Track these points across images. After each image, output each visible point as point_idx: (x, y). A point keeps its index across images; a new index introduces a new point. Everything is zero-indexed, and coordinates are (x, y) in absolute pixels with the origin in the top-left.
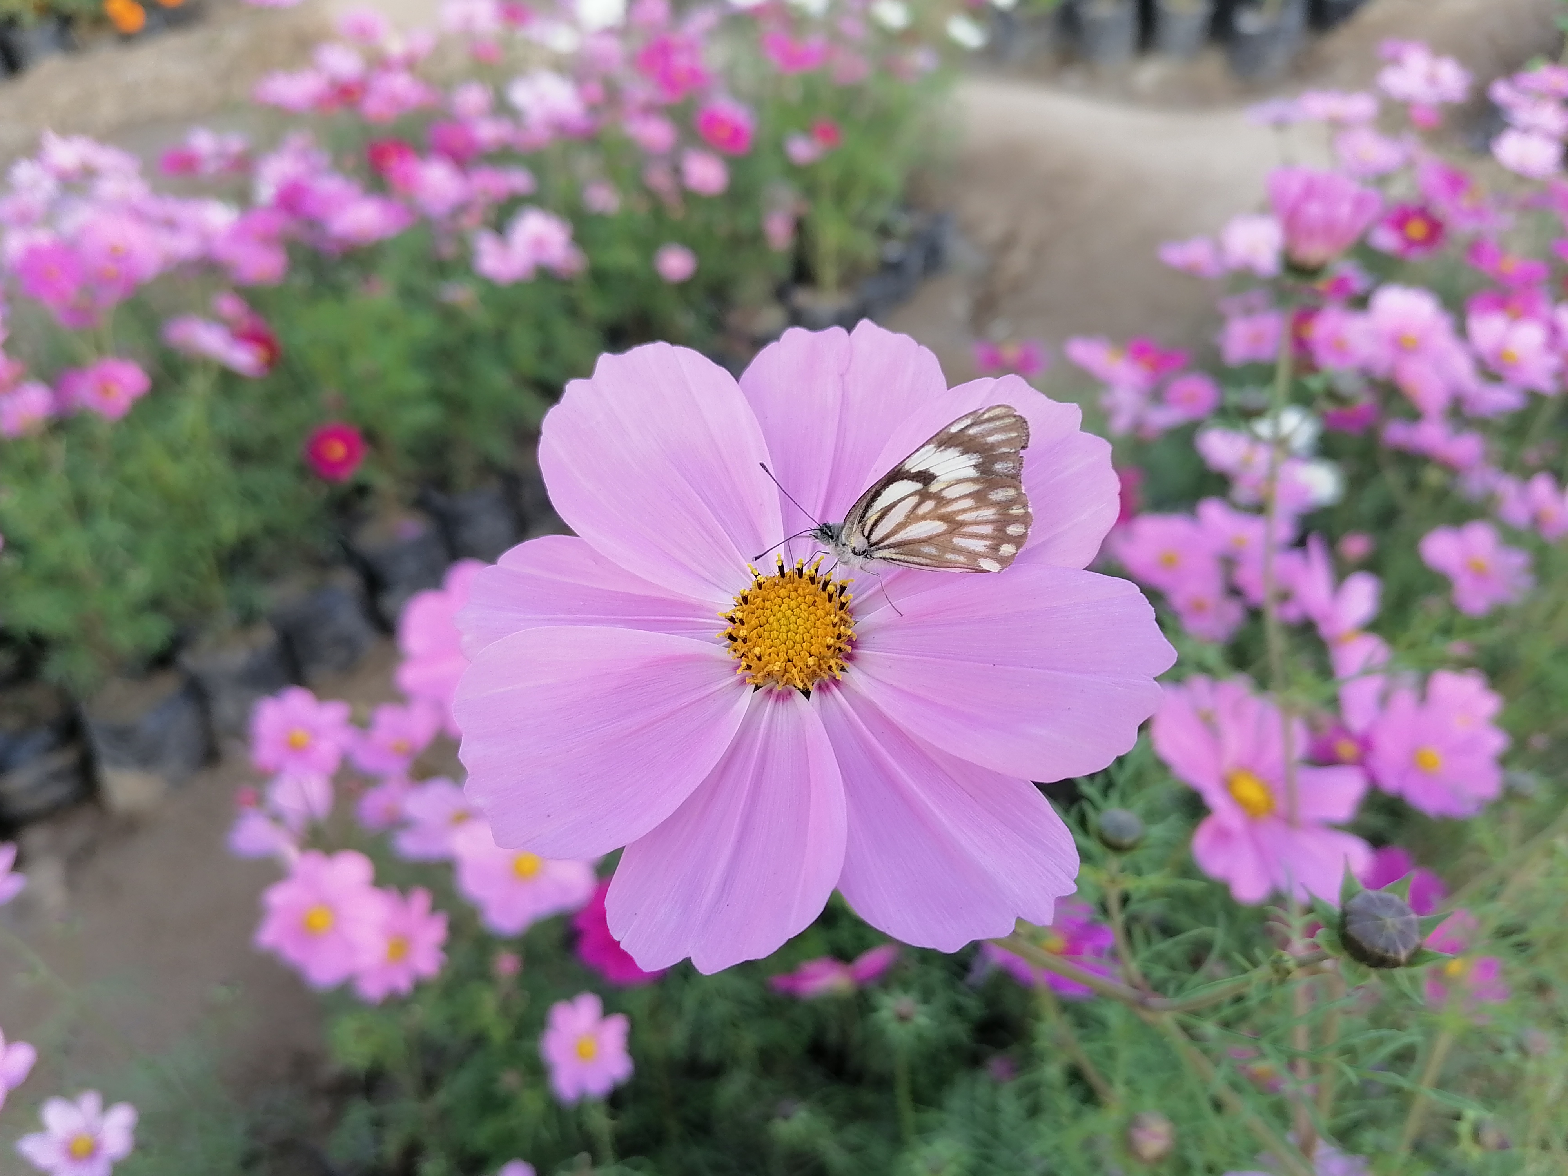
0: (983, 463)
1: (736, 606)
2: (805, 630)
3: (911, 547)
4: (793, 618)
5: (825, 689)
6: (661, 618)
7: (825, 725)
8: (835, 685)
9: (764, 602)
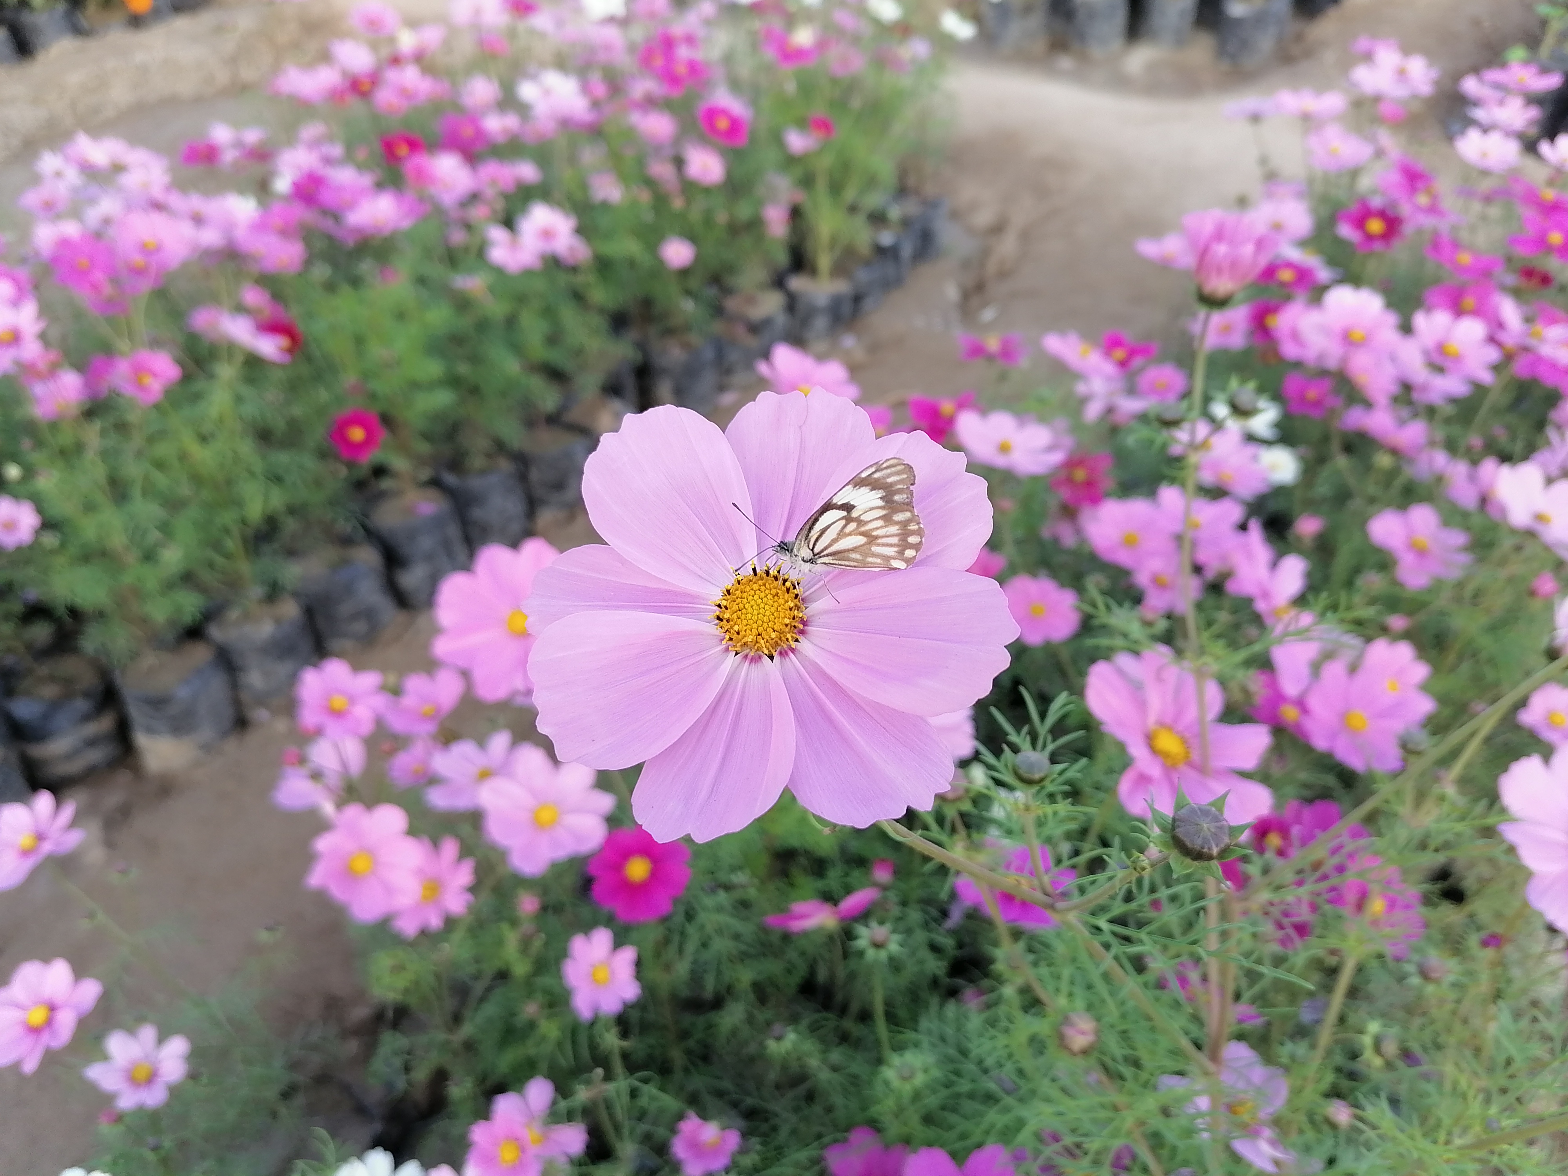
0: (886, 496)
1: (722, 596)
2: (771, 614)
3: (843, 555)
4: (762, 605)
5: (785, 655)
6: (669, 604)
7: (784, 679)
8: (792, 652)
9: (742, 593)
